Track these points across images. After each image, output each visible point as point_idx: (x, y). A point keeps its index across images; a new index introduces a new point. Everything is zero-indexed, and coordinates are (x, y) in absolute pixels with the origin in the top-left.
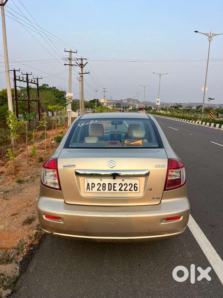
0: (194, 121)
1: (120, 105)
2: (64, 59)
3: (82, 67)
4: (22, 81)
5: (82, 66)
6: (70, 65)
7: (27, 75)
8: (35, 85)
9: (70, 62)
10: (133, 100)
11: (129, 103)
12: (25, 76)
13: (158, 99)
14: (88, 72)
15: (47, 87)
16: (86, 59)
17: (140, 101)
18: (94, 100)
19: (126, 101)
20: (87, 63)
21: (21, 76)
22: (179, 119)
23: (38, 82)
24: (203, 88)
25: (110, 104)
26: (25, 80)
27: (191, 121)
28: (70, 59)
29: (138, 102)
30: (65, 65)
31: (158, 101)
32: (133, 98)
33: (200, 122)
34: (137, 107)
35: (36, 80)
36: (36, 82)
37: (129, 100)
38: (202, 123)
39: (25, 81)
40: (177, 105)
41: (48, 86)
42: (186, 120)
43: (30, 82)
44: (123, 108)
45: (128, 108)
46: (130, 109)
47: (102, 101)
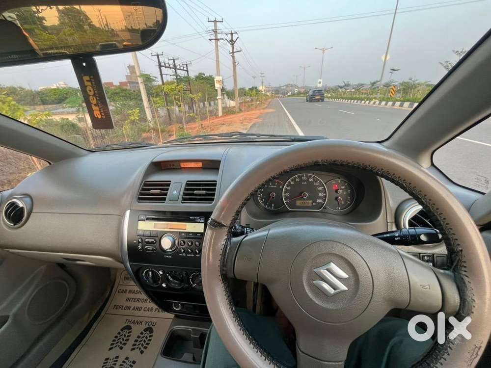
0: (368, 102)
1: (279, 91)
2: (207, 32)
3: (233, 44)
4: (168, 67)
5: (232, 42)
6: (215, 39)
7: (174, 60)
8: (185, 72)
9: (216, 36)
10: (292, 86)
11: (288, 89)
12: (171, 62)
13: (320, 80)
14: (239, 50)
15: (203, 76)
16: (236, 33)
17: (299, 86)
18: (253, 88)
19: (285, 87)
20: (238, 38)
21: (167, 61)
22: (347, 100)
23: (187, 69)
24: (384, 56)
25: (269, 91)
26: (172, 66)
27: (363, 102)
28: (215, 31)
29: (297, 87)
30: (210, 40)
31: (320, 83)
32: (291, 83)
33: (378, 102)
34: (296, 92)
35: (185, 66)
36: (185, 69)
37: (287, 86)
38: (380, 104)
39: (172, 68)
40: (344, 84)
41: (204, 74)
42: (356, 101)
43: (178, 69)
44: (282, 94)
45: (287, 94)
46: (289, 94)
47: (261, 88)
